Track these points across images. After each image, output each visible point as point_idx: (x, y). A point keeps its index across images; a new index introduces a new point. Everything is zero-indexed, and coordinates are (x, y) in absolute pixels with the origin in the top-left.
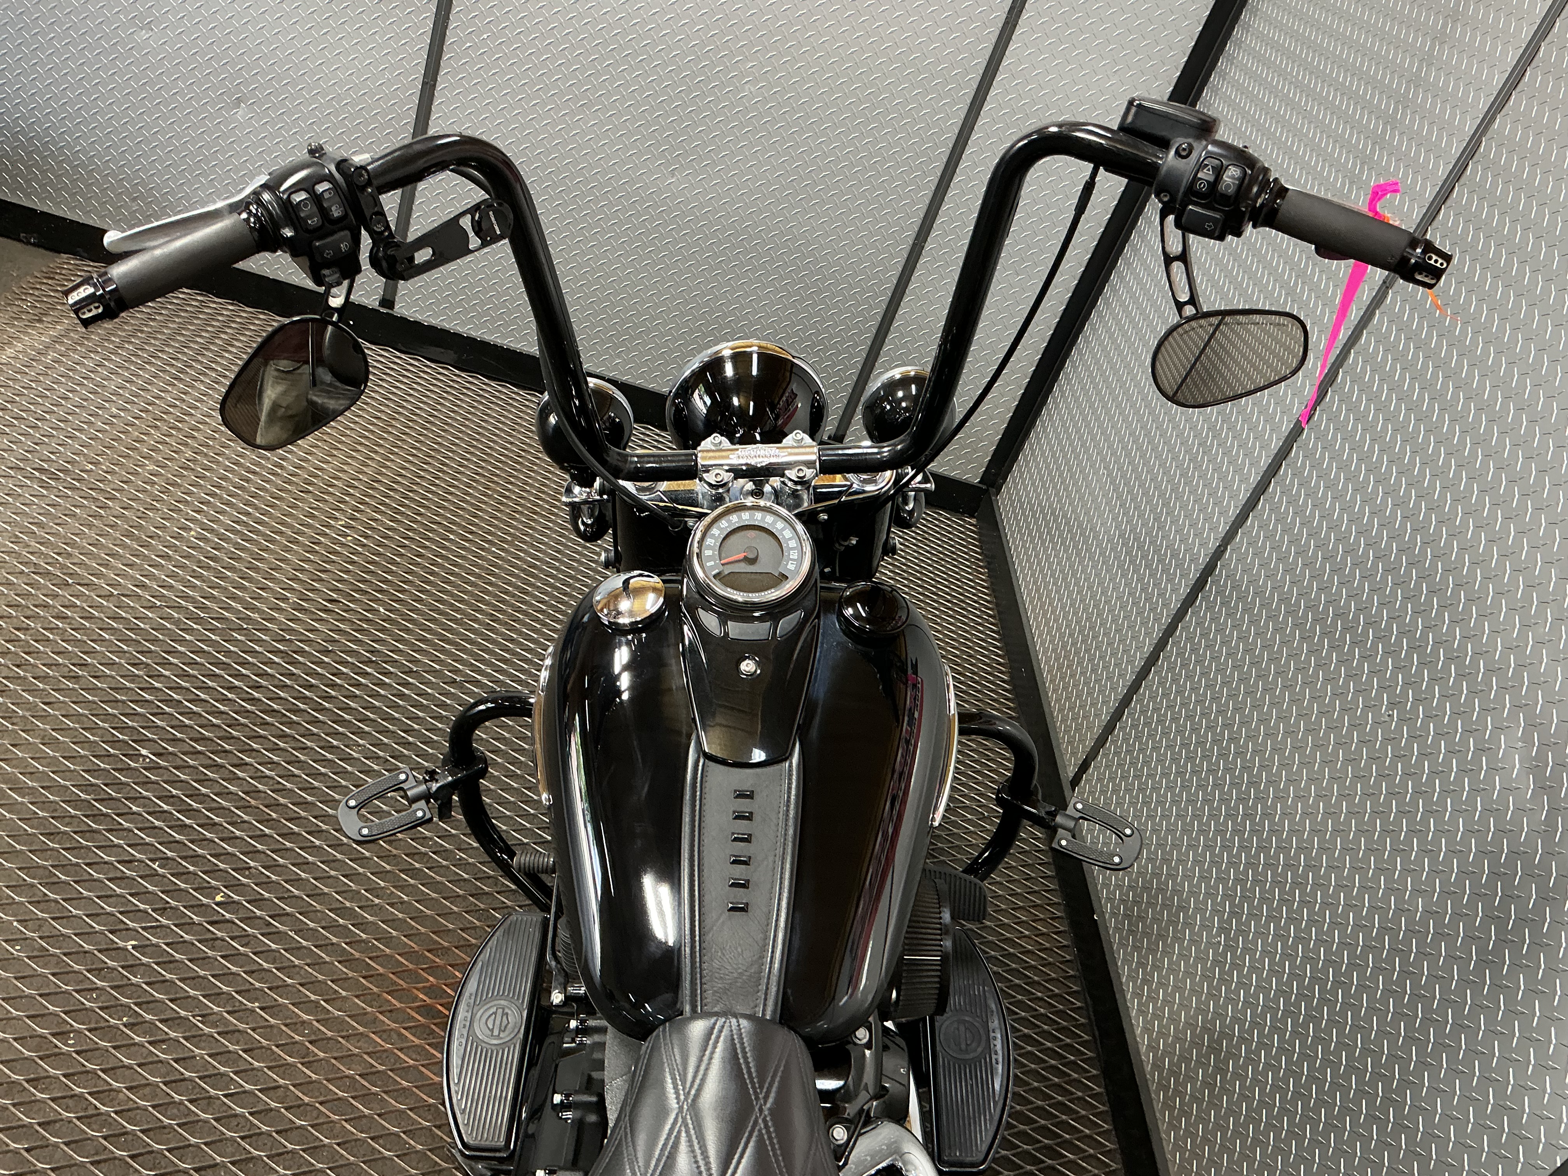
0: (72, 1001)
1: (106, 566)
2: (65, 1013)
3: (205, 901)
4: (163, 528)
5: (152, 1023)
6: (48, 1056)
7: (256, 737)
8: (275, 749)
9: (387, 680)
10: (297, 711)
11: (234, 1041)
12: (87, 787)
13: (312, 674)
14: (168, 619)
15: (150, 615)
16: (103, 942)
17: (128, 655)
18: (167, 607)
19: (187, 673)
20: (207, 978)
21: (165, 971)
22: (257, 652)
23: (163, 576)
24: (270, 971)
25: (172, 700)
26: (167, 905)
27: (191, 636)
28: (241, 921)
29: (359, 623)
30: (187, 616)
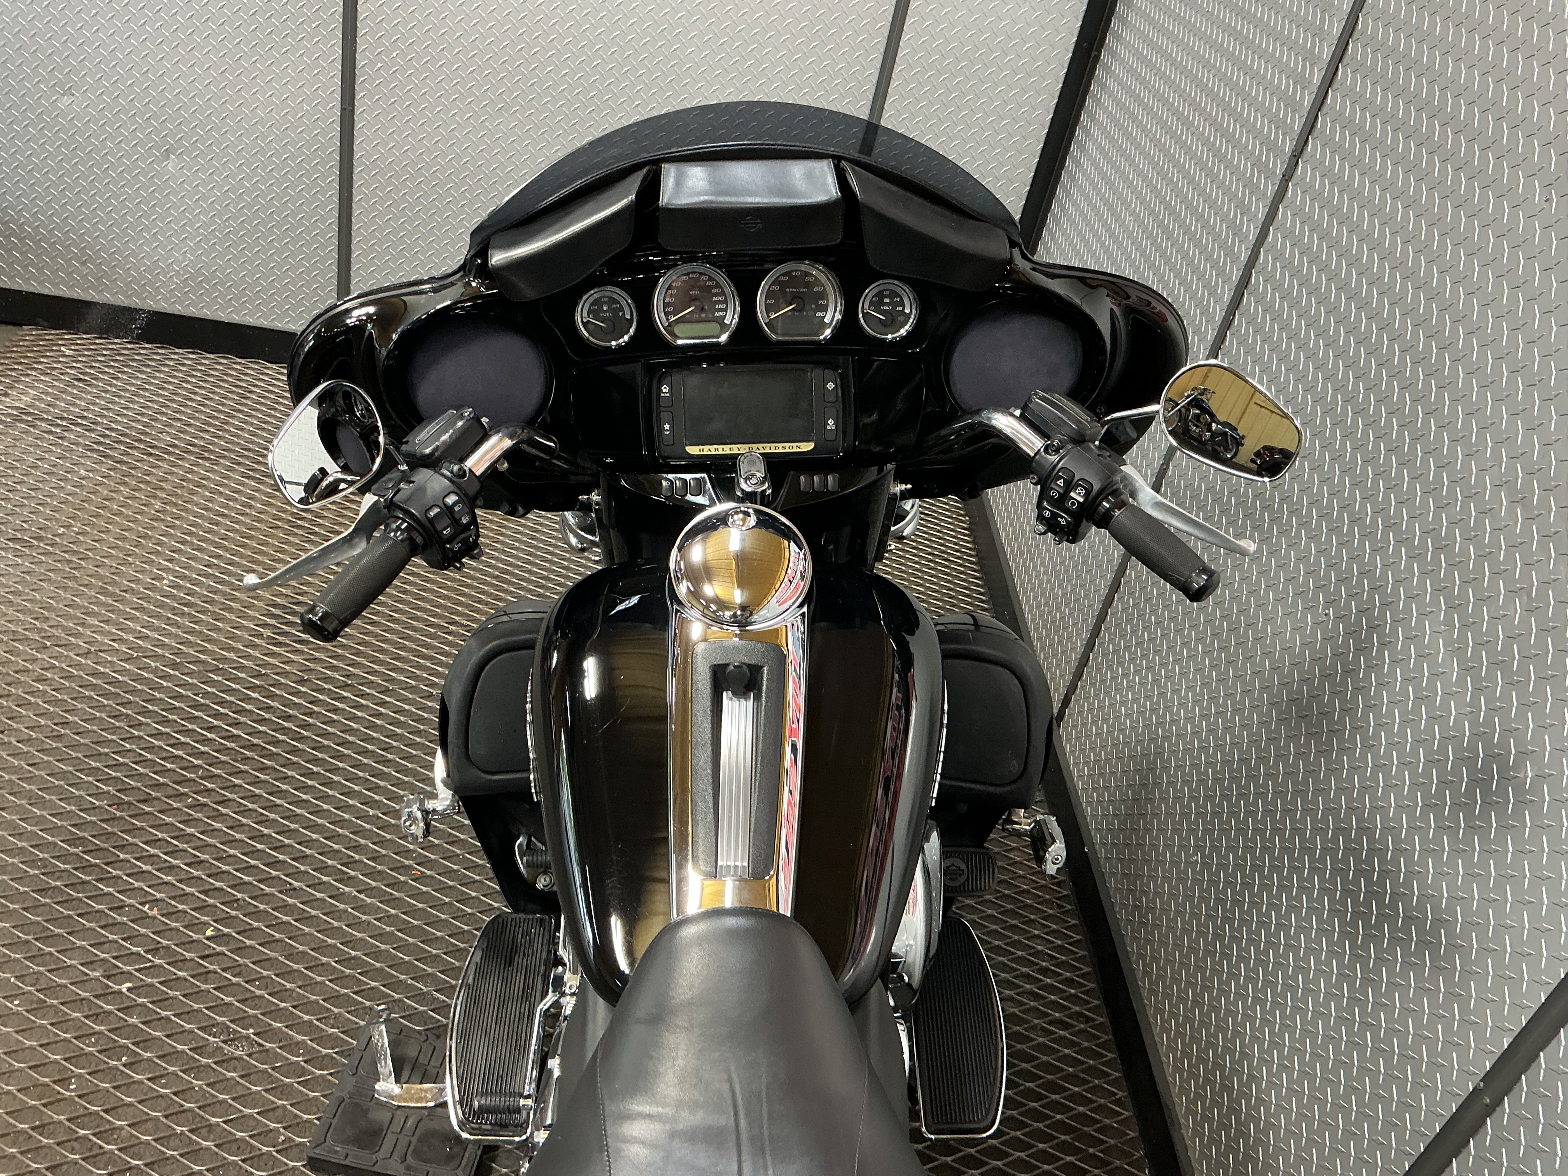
0: (72, 1047)
1: (83, 625)
2: (65, 1060)
3: (195, 937)
4: (137, 581)
5: (149, 1060)
6: (51, 1103)
7: (239, 773)
8: (256, 782)
9: (363, 702)
10: (276, 743)
11: (230, 1068)
12: (73, 841)
13: (289, 705)
14: (145, 668)
15: (128, 667)
16: (99, 988)
17: (108, 708)
18: (144, 657)
19: (166, 719)
20: (201, 1011)
21: (160, 1009)
22: (234, 690)
23: (138, 628)
24: (262, 997)
25: (153, 747)
26: (159, 945)
27: (169, 682)
28: (231, 953)
29: (334, 649)
30: (165, 663)
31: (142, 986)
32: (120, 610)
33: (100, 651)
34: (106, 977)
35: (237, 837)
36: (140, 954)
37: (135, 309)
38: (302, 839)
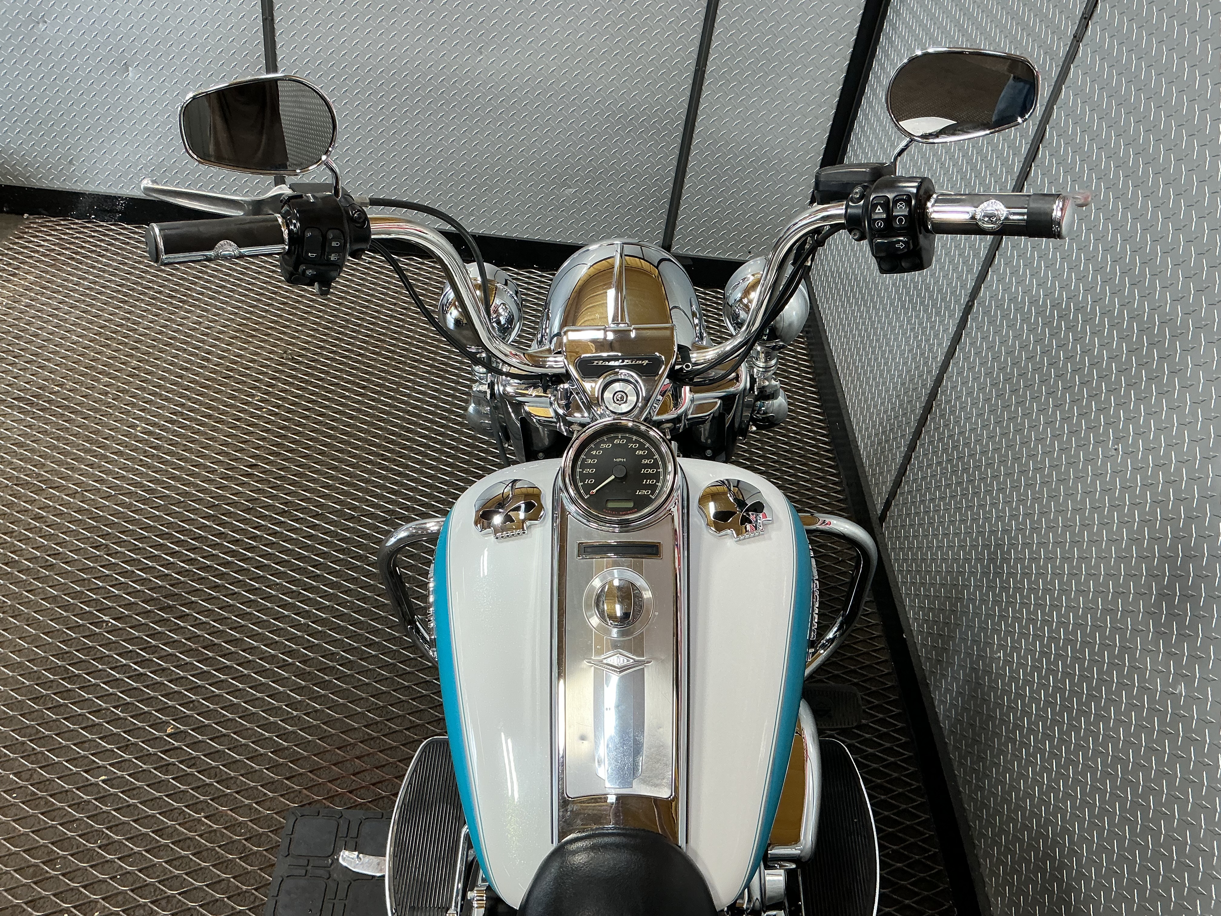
0: (57, 833)
2: (52, 843)
3: (158, 734)
4: (116, 429)
5: (120, 842)
6: (41, 881)
7: (195, 591)
8: (210, 599)
9: (298, 526)
11: (184, 847)
13: (238, 531)
14: (122, 504)
15: (107, 503)
16: (80, 781)
17: (91, 540)
18: (121, 495)
19: (137, 547)
20: (163, 798)
21: (129, 797)
22: (193, 519)
23: (116, 469)
24: (211, 784)
25: (127, 572)
26: (129, 743)
27: (141, 515)
28: (187, 747)
29: (275, 481)
30: (137, 499)
31: (115, 778)
32: (102, 455)
33: (86, 491)
34: (86, 772)
35: (193, 646)
36: (113, 751)
37: (115, 197)
38: (246, 647)
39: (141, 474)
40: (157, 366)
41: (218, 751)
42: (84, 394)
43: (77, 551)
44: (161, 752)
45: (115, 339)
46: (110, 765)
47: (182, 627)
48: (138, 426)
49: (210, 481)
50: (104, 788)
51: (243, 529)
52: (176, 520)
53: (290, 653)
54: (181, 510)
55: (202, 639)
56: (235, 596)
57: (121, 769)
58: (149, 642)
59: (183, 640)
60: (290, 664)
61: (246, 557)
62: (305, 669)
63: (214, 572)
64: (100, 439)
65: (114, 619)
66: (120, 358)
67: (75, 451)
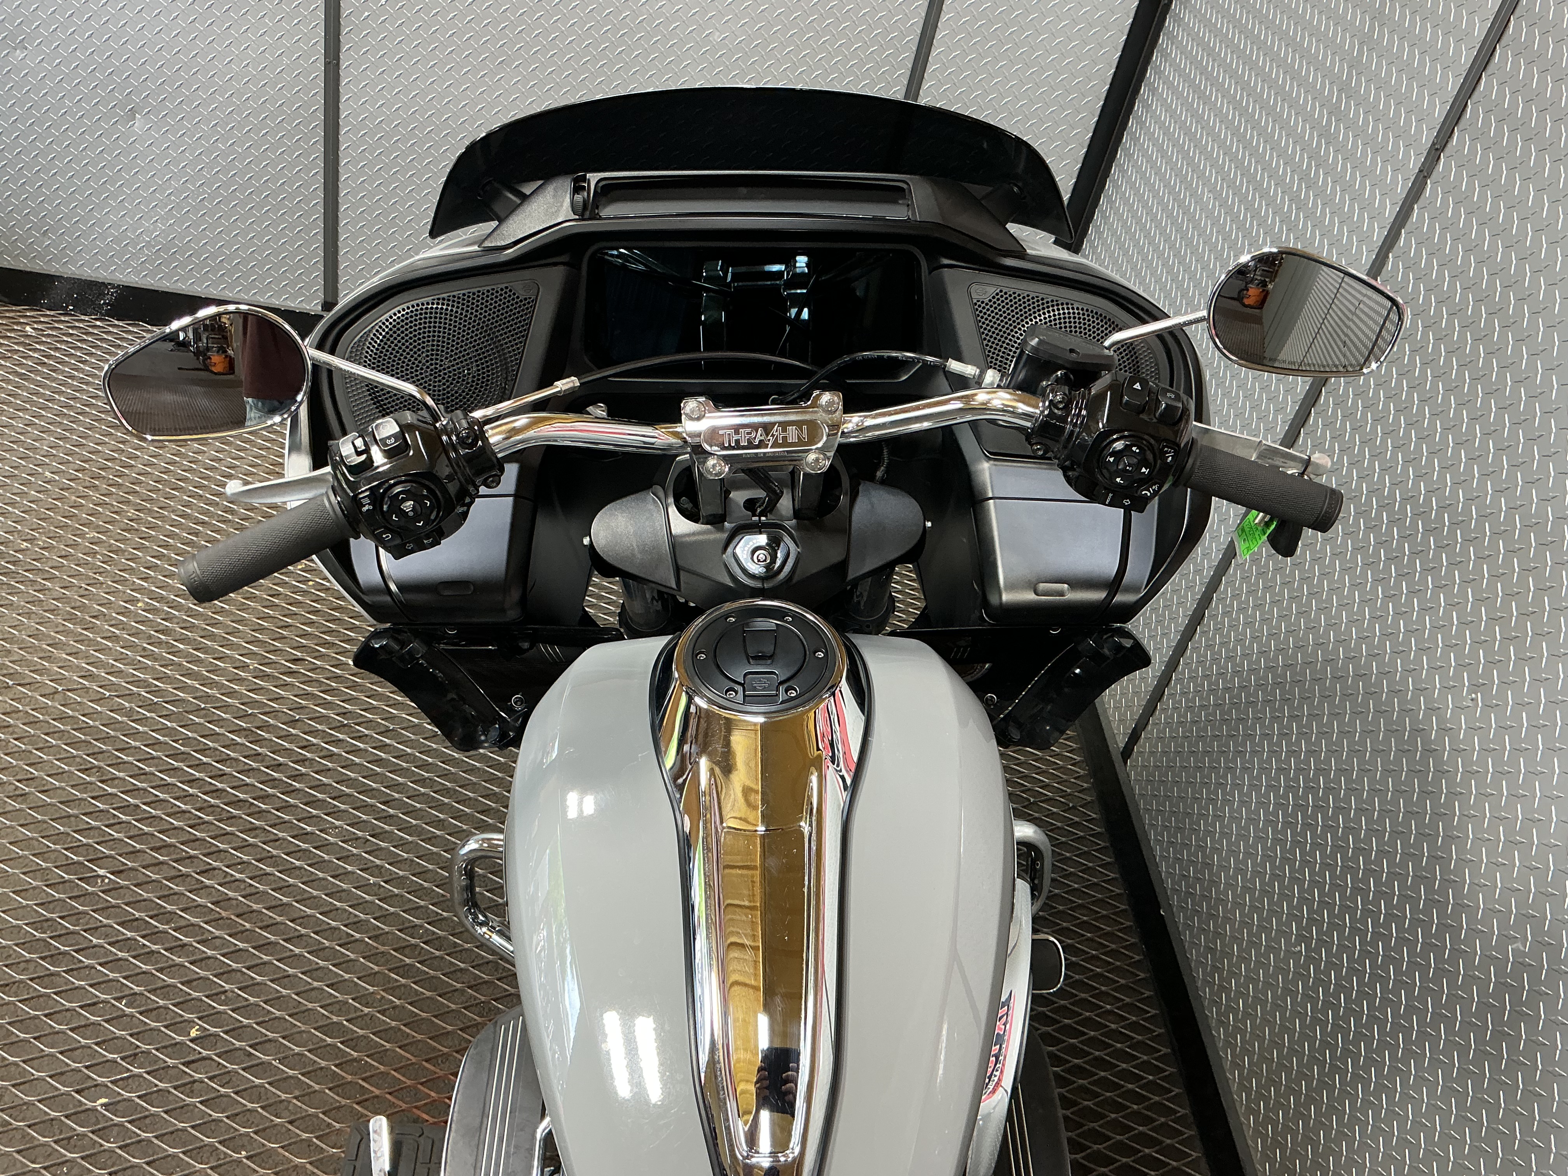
3: (178, 1039)
7: (223, 835)
8: (243, 847)
9: (362, 746)
12: (42, 924)
13: (279, 751)
14: (118, 710)
15: (99, 709)
16: (71, 1106)
17: (78, 760)
18: (118, 696)
19: (143, 771)
20: (187, 1131)
21: (139, 1129)
22: (218, 734)
23: (111, 661)
24: (255, 1111)
25: (128, 806)
26: (138, 1050)
27: (146, 726)
28: (219, 1057)
29: (328, 682)
30: (141, 704)
31: (119, 1102)
32: (90, 640)
33: (69, 690)
34: (77, 1092)
35: (224, 914)
36: (116, 1062)
37: (102, 283)
38: (296, 916)
39: (144, 669)
40: (162, 518)
41: (262, 1063)
42: (63, 553)
43: (58, 774)
44: (183, 1064)
45: (104, 477)
46: (111, 1082)
47: (207, 887)
48: (138, 601)
49: (239, 680)
50: (104, 1115)
51: (287, 749)
52: (195, 735)
53: (356, 925)
54: (202, 721)
55: (234, 902)
56: (278, 843)
57: (128, 1089)
58: (162, 906)
59: (209, 905)
60: (357, 940)
61: (292, 788)
62: (377, 948)
63: (249, 808)
64: (87, 618)
65: (112, 873)
66: (112, 505)
67: (52, 634)
